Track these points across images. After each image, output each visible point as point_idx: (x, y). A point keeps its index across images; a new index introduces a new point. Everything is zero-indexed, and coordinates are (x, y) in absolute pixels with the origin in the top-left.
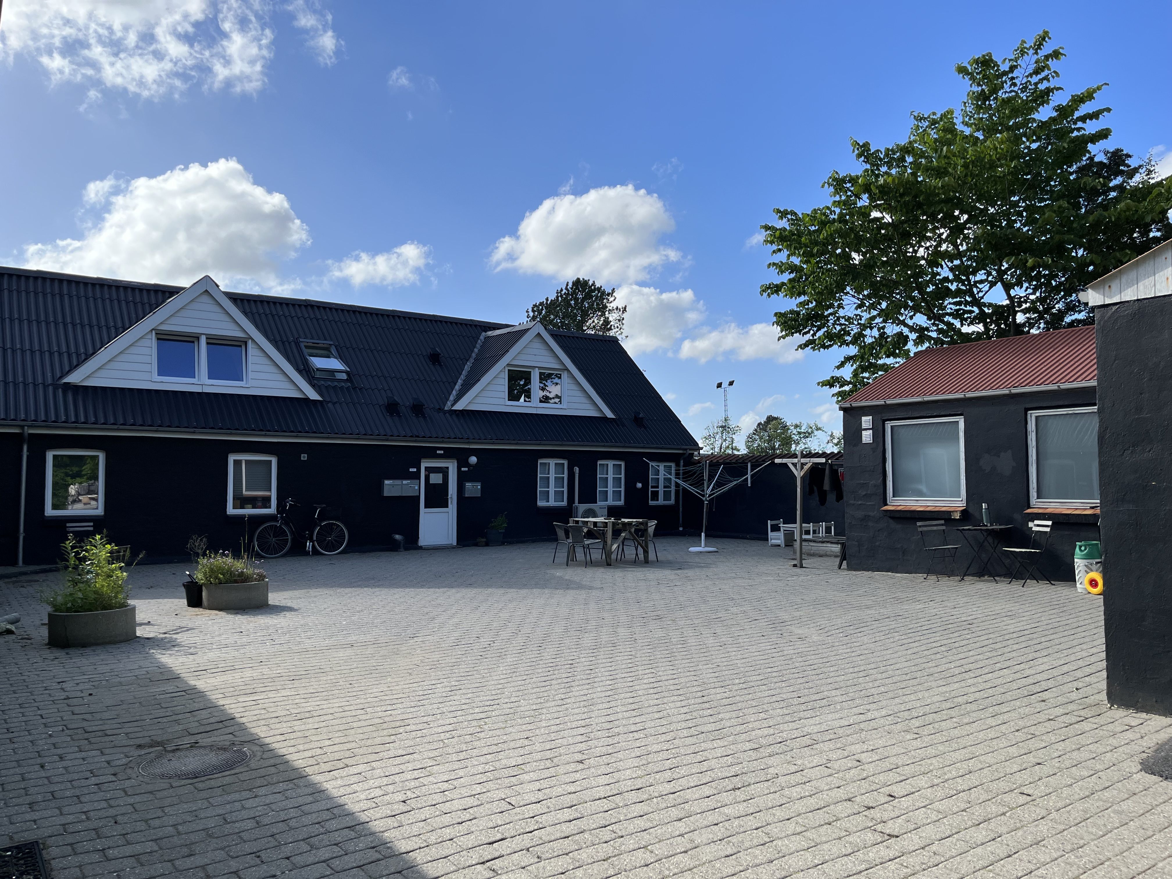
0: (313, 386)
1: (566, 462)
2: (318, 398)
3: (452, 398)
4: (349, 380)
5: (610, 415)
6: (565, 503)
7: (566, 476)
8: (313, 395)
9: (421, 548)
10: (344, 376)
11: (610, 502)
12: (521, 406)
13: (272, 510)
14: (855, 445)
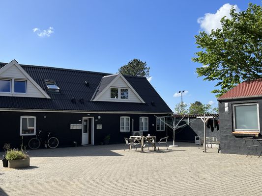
0: (48, 94)
1: (129, 117)
2: (50, 98)
3: (93, 97)
4: (60, 92)
5: (144, 102)
6: (129, 131)
7: (129, 122)
8: (48, 97)
9: (82, 146)
10: (58, 91)
11: (144, 130)
12: (115, 100)
13: (34, 134)
14: (223, 112)
